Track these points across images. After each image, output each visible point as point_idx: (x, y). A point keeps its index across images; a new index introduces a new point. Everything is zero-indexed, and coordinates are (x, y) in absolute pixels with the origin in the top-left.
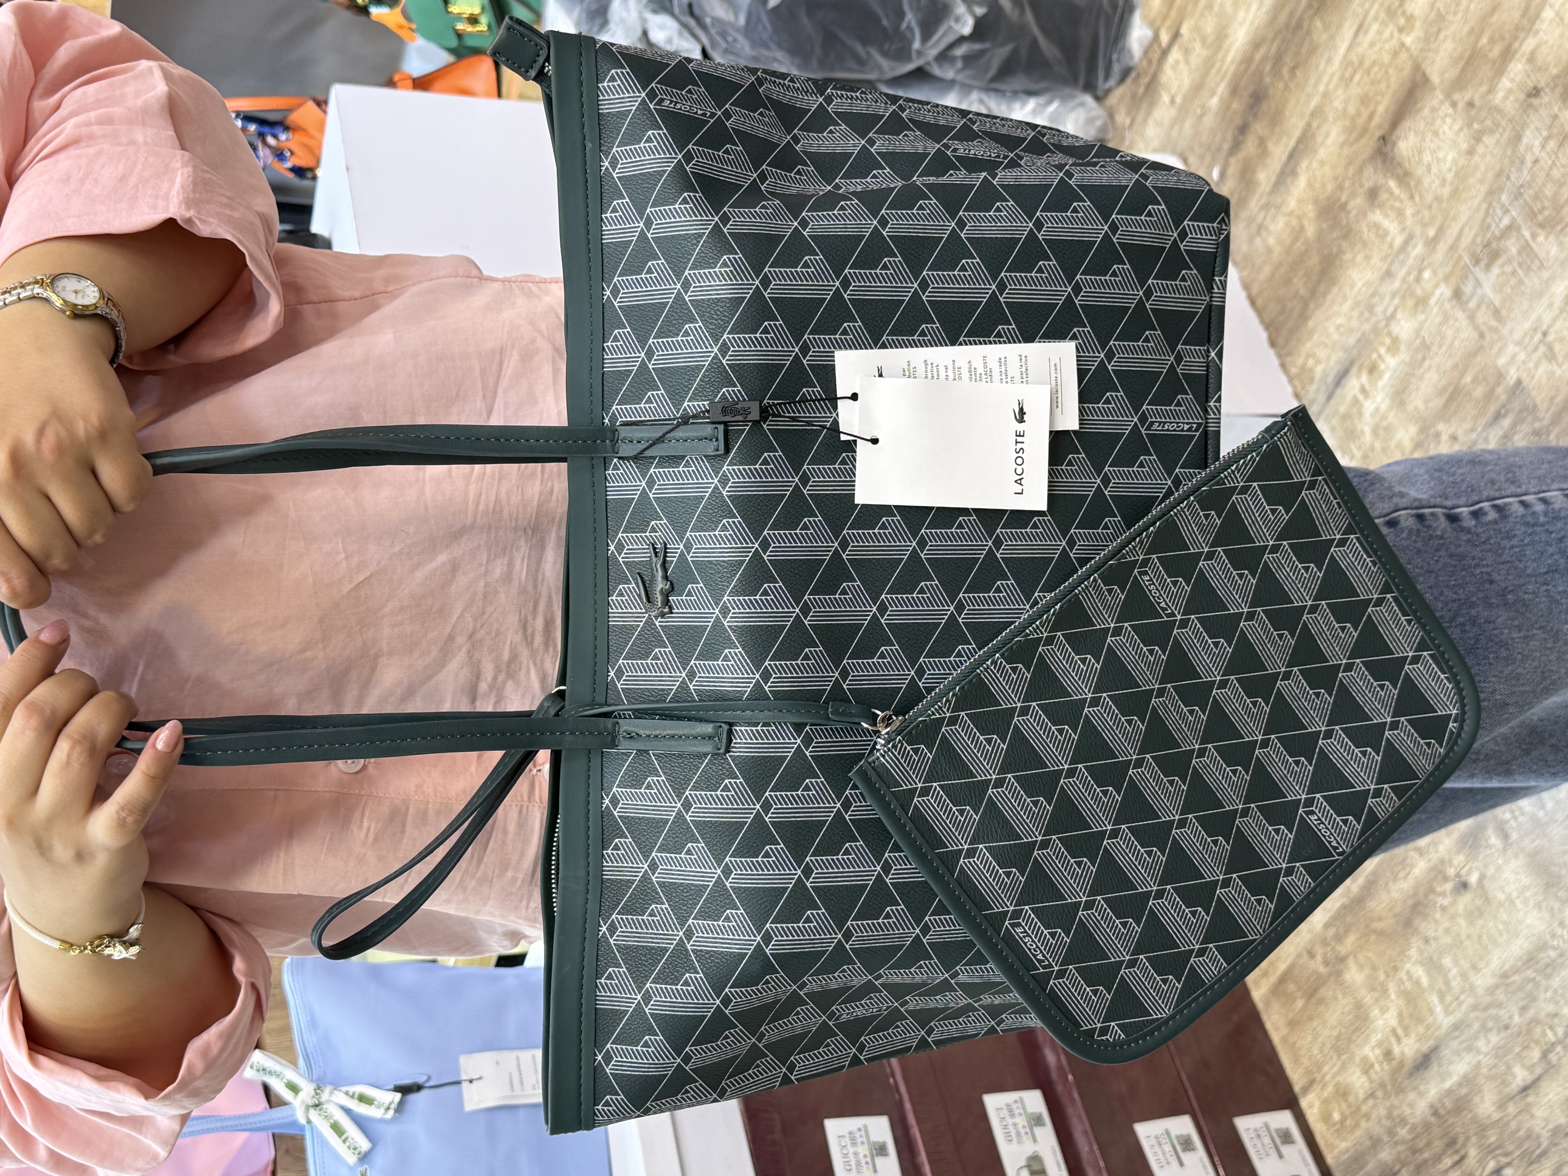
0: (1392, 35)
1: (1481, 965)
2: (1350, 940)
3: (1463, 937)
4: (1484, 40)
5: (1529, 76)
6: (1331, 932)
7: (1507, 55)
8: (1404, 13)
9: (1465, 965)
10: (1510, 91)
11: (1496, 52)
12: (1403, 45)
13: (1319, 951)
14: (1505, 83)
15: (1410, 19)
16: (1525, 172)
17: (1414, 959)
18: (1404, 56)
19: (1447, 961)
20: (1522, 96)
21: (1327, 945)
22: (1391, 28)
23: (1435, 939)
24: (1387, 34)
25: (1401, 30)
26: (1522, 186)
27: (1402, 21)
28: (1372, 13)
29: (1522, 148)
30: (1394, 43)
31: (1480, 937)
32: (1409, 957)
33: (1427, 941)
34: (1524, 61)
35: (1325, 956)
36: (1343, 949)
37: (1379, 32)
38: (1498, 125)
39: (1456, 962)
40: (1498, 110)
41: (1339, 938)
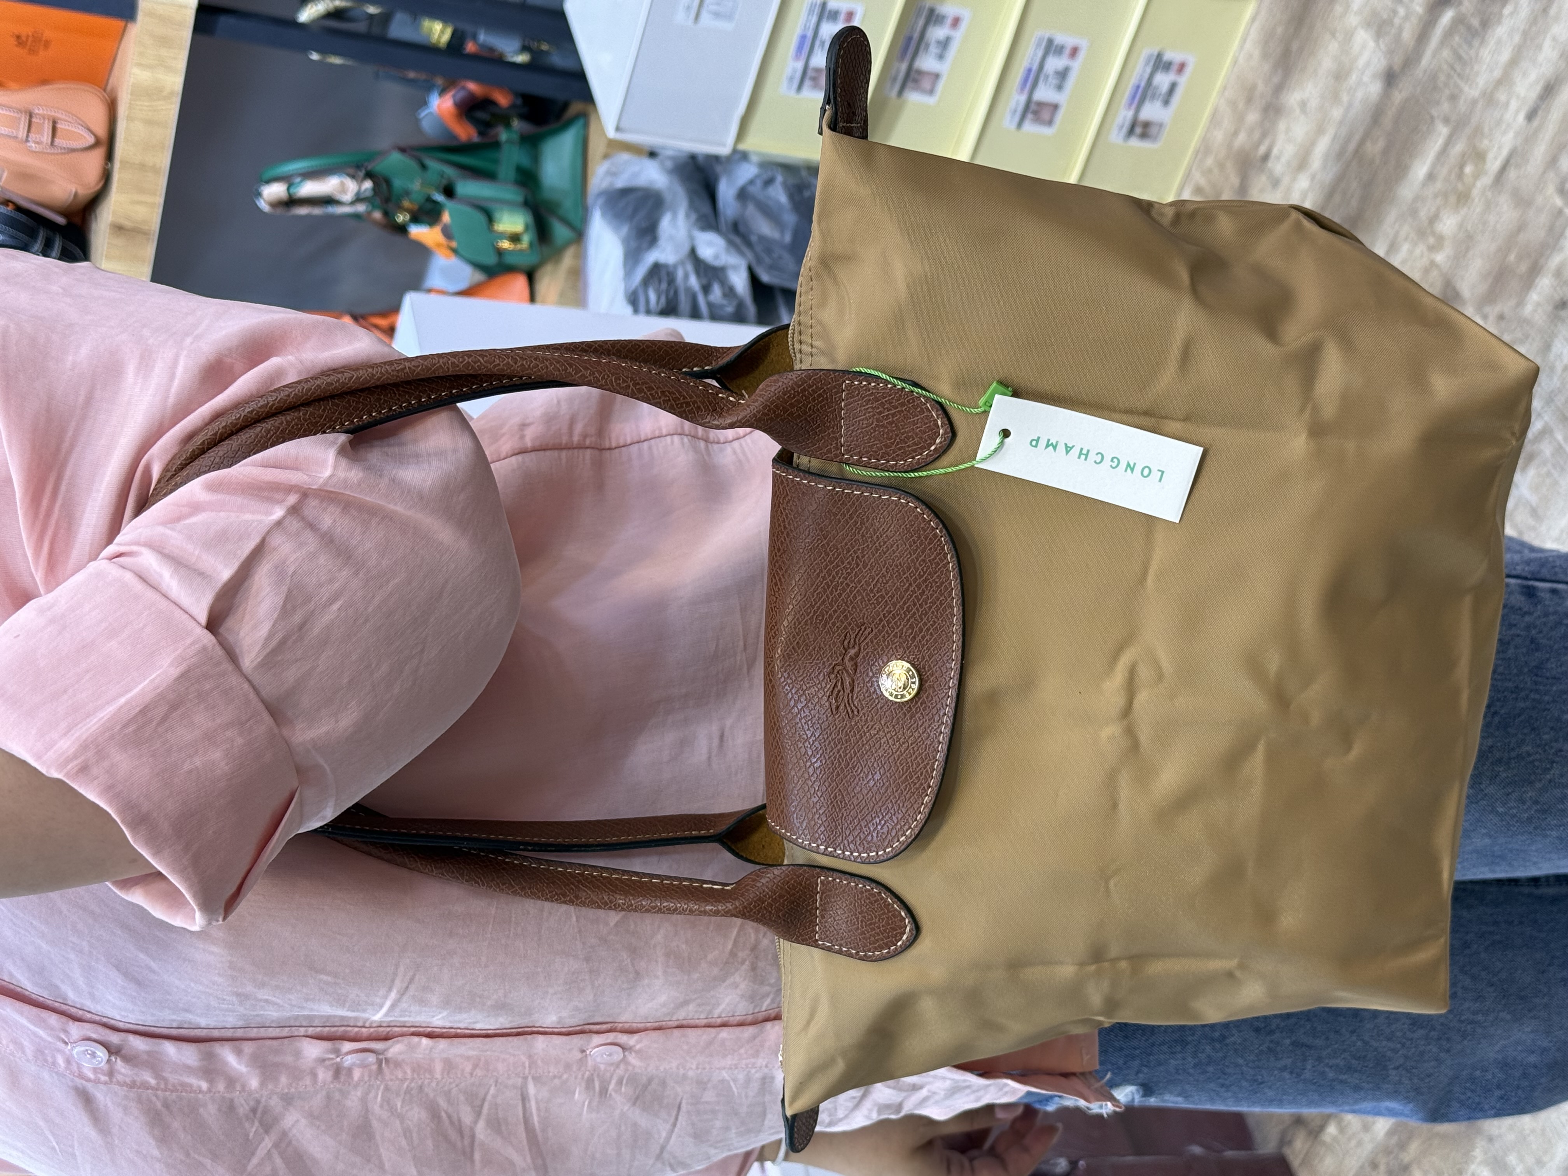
0: (1422, 256)
1: (1545, 1159)
2: (1414, 1147)
3: (1527, 1132)
4: (1512, 257)
5: (1555, 289)
6: (1394, 1140)
7: (1535, 270)
8: (1433, 233)
9: (1530, 1160)
10: (1538, 304)
11: (1523, 268)
12: (1433, 263)
13: (1383, 1161)
14: (1534, 297)
15: (1440, 239)
16: (1555, 379)
17: (1478, 1160)
18: (1435, 273)
19: (1512, 1159)
20: (1549, 308)
21: (1391, 1153)
22: (1421, 248)
23: (1500, 1136)
24: (1418, 252)
25: (1432, 249)
26: (1552, 392)
27: (1431, 240)
28: (1403, 234)
29: (1552, 357)
30: (1425, 261)
31: (1543, 1130)
32: (1475, 1157)
33: (1491, 1139)
34: (1550, 275)
35: (1388, 1164)
36: (1406, 1157)
37: (1411, 252)
38: (1527, 336)
39: (1521, 1159)
40: (1527, 321)
41: (1403, 1146)
